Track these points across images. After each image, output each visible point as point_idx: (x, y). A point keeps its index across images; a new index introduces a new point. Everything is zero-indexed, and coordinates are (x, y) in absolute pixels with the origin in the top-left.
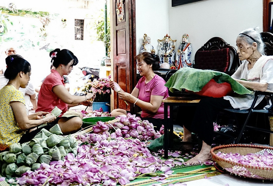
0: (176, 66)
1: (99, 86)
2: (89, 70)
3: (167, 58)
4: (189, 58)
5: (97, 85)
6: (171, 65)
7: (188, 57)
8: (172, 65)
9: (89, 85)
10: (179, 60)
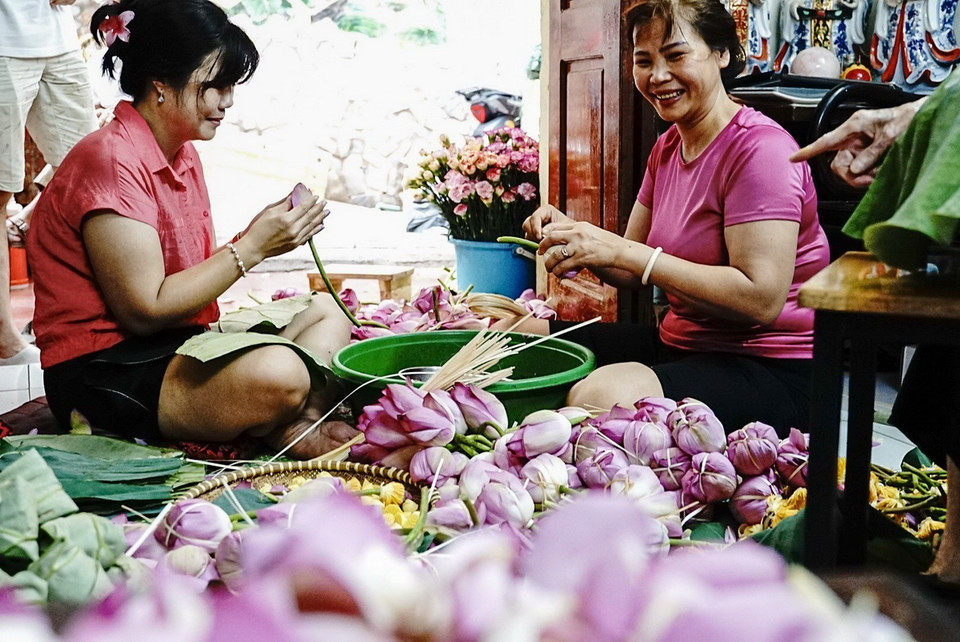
0: (875, 66)
1: (482, 166)
2: (499, 100)
3: (825, 25)
4: (950, 22)
5: (473, 159)
6: (846, 59)
7: (943, 14)
8: (851, 62)
9: (439, 160)
10: (890, 32)
